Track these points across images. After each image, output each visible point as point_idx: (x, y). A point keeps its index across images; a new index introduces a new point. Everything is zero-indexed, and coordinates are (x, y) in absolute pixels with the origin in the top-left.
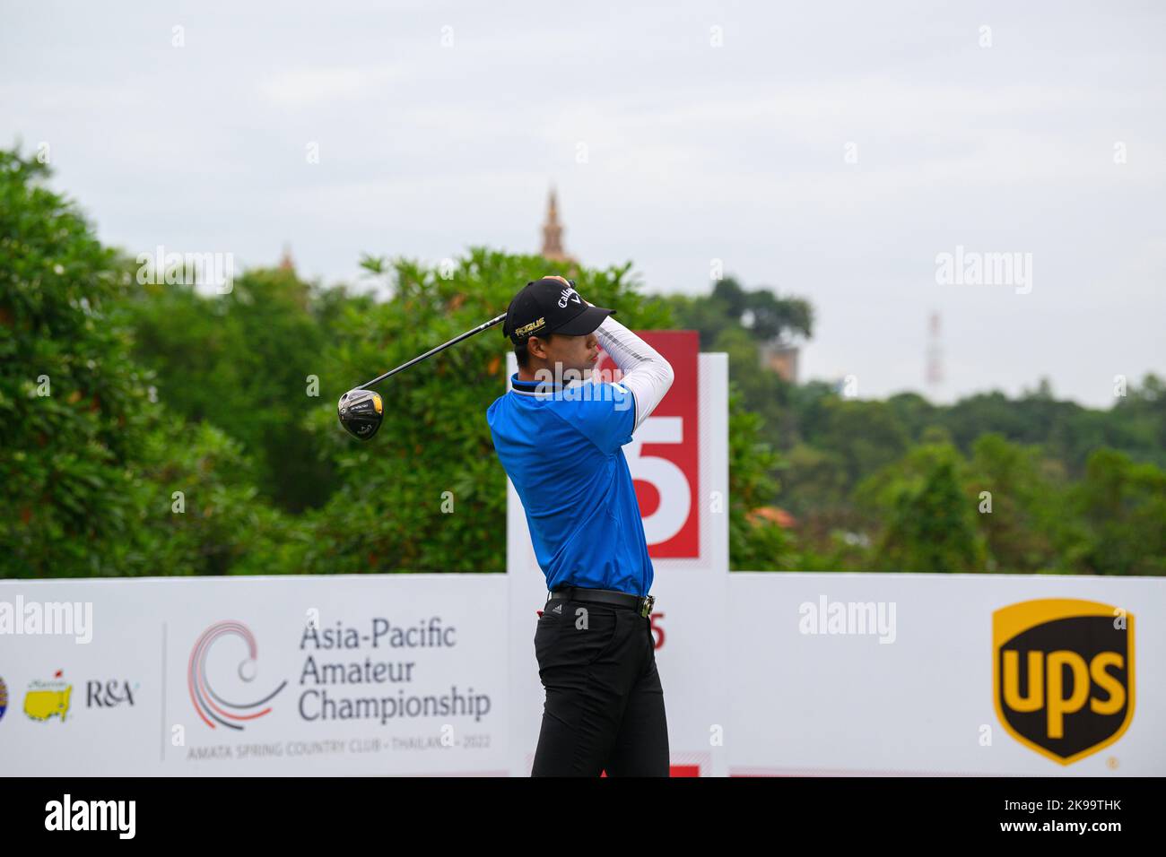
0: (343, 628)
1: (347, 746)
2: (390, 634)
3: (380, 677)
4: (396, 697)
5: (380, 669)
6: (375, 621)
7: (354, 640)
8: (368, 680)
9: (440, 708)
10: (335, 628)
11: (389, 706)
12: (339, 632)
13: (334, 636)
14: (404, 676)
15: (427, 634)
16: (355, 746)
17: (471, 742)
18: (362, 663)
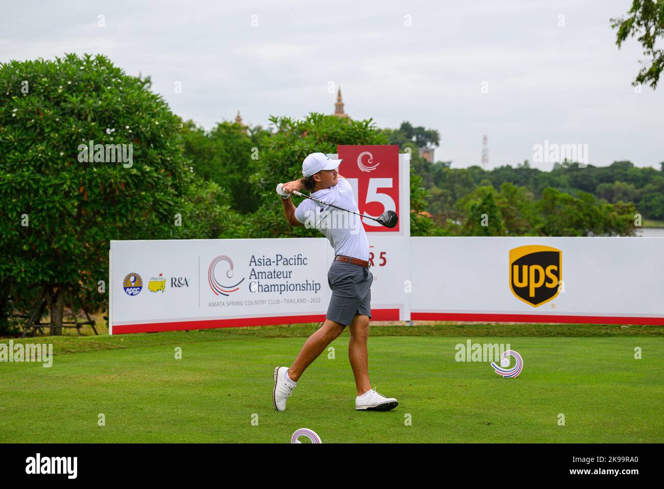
0: (265, 258)
1: (267, 302)
2: (283, 260)
3: (279, 276)
4: (285, 284)
5: (279, 273)
6: (277, 255)
7: (269, 262)
8: (275, 278)
9: (301, 288)
10: (262, 258)
11: (283, 287)
12: (264, 259)
13: (262, 261)
14: (288, 276)
15: (297, 260)
16: (270, 302)
17: (313, 300)
18: (272, 272)
